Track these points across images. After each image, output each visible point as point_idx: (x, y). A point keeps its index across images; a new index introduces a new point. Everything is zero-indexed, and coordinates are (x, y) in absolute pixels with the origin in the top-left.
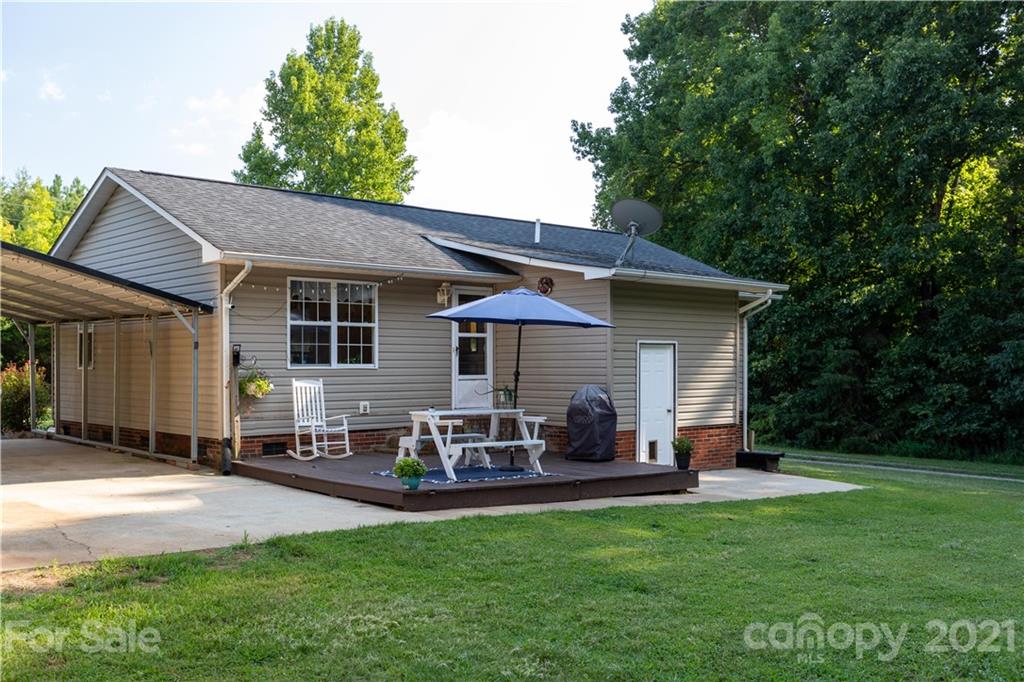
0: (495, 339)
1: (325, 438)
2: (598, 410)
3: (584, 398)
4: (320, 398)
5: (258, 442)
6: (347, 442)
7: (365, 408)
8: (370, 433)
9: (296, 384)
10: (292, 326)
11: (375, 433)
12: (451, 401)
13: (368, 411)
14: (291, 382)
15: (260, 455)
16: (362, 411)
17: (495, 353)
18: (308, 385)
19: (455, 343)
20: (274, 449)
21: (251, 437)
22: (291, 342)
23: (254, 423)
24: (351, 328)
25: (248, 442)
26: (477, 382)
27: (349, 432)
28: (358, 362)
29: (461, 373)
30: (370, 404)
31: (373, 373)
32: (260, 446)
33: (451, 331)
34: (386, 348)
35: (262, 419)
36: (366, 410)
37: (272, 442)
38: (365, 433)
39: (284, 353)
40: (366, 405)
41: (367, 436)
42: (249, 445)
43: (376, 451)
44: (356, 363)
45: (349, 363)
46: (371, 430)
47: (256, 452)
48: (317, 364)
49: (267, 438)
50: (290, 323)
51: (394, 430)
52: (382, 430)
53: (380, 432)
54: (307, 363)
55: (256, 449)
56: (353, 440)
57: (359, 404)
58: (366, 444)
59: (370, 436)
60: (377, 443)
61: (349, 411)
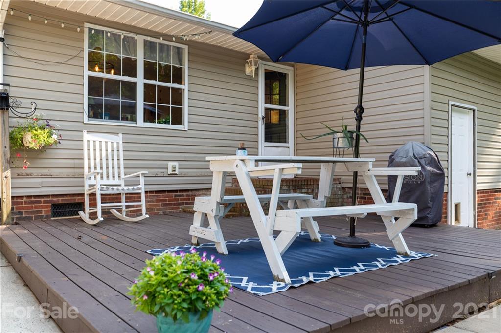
0: (296, 113)
1: (123, 198)
2: (428, 168)
3: (411, 154)
5: (45, 202)
6: (143, 202)
7: (174, 169)
8: (178, 194)
9: (87, 136)
10: (89, 77)
11: (185, 194)
13: (177, 172)
14: (82, 136)
15: (47, 217)
16: (170, 171)
17: (296, 125)
18: (103, 140)
19: (261, 113)
20: (67, 210)
21: (35, 196)
22: (89, 94)
24: (159, 87)
25: (32, 202)
26: (280, 149)
27: (146, 192)
28: (166, 122)
30: (179, 165)
31: (183, 135)
32: (47, 207)
33: (257, 101)
34: (195, 111)
35: (51, 176)
36: (175, 171)
37: (64, 202)
38: (174, 194)
39: (80, 106)
40: (175, 166)
41: (175, 196)
42: (33, 205)
43: (185, 212)
44: (165, 123)
45: (157, 123)
46: (181, 191)
47: (43, 213)
48: (120, 121)
49: (57, 198)
50: (87, 73)
51: (204, 191)
52: (192, 190)
53: (190, 193)
54: (109, 119)
55: (43, 210)
56: (161, 201)
57: (167, 165)
58: (174, 204)
59: (179, 196)
60: (186, 204)
61: (157, 170)
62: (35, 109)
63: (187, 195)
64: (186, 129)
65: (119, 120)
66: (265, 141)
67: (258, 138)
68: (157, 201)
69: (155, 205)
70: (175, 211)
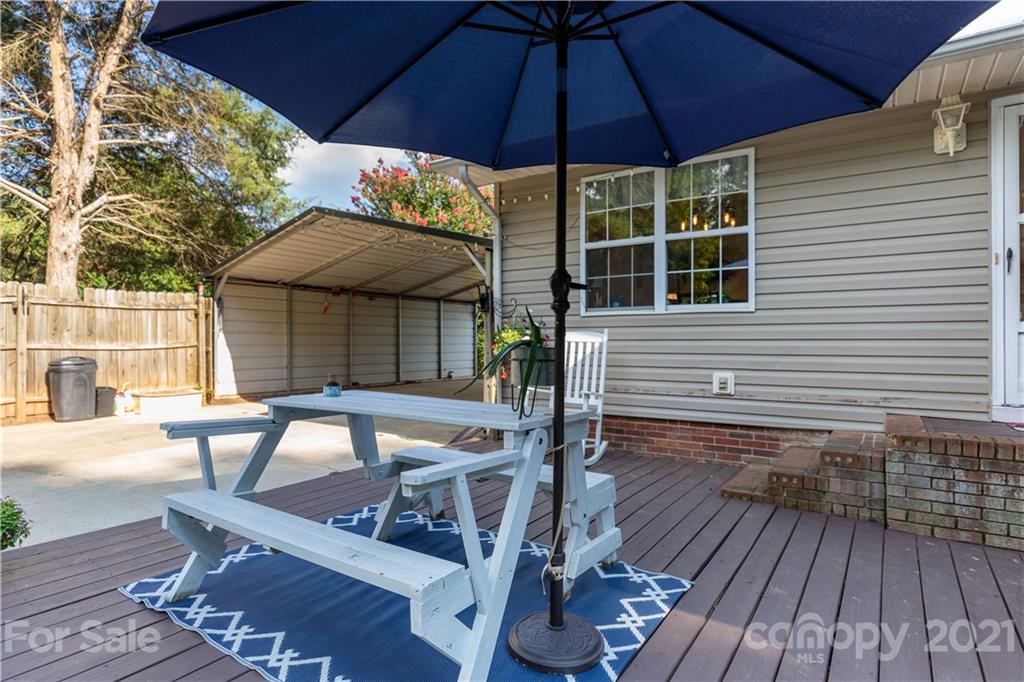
7: (723, 384)
8: (738, 431)
9: (567, 338)
10: (588, 252)
12: (989, 386)
13: (730, 390)
16: (716, 389)
19: (1004, 242)
22: (587, 275)
24: (697, 240)
28: (712, 300)
33: (987, 212)
36: (726, 388)
38: (728, 431)
40: (726, 379)
41: (731, 435)
44: (711, 303)
45: (696, 303)
46: (743, 427)
48: (632, 307)
52: (768, 429)
53: (766, 433)
56: (701, 439)
57: (711, 376)
58: (730, 450)
59: (741, 436)
60: (756, 453)
61: (691, 386)
62: (516, 306)
63: (758, 437)
64: (752, 309)
65: (630, 305)
67: (987, 313)
68: (694, 439)
69: (691, 446)
70: (730, 462)
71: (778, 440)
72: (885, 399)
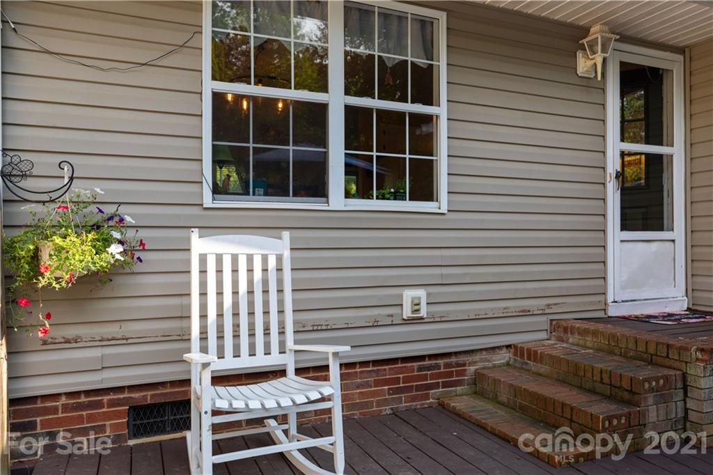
0: (690, 160)
4: (280, 282)
5: (112, 403)
7: (416, 305)
8: (427, 362)
9: (199, 245)
10: (216, 96)
11: (441, 362)
12: (605, 287)
13: (423, 313)
14: (188, 240)
15: (119, 439)
16: (407, 312)
17: (689, 188)
18: (242, 251)
19: (613, 164)
20: (169, 417)
21: (88, 393)
22: (215, 137)
23: (97, 353)
24: (379, 112)
25: (80, 407)
26: (654, 246)
28: (398, 196)
29: (624, 227)
30: (428, 295)
31: (434, 223)
32: (117, 415)
33: (604, 137)
34: (463, 165)
35: (125, 342)
36: (418, 310)
37: (158, 401)
38: (416, 364)
39: (194, 165)
40: (419, 298)
41: (420, 369)
42: (84, 413)
43: (442, 405)
44: (395, 199)
45: (377, 198)
46: (431, 357)
47: (108, 430)
48: (291, 198)
49: (141, 391)
50: (210, 86)
51: (484, 353)
52: (456, 354)
53: (453, 360)
54: (266, 194)
55: (108, 423)
56: (386, 382)
57: (401, 296)
58: (418, 388)
59: (429, 368)
60: (445, 385)
61: (376, 312)
62: (71, 179)
63: (447, 366)
64: (444, 209)
65: (288, 195)
66: (622, 229)
67: (605, 224)
68: (377, 383)
69: (373, 394)
70: (417, 404)
71: (464, 365)
72: (549, 305)
